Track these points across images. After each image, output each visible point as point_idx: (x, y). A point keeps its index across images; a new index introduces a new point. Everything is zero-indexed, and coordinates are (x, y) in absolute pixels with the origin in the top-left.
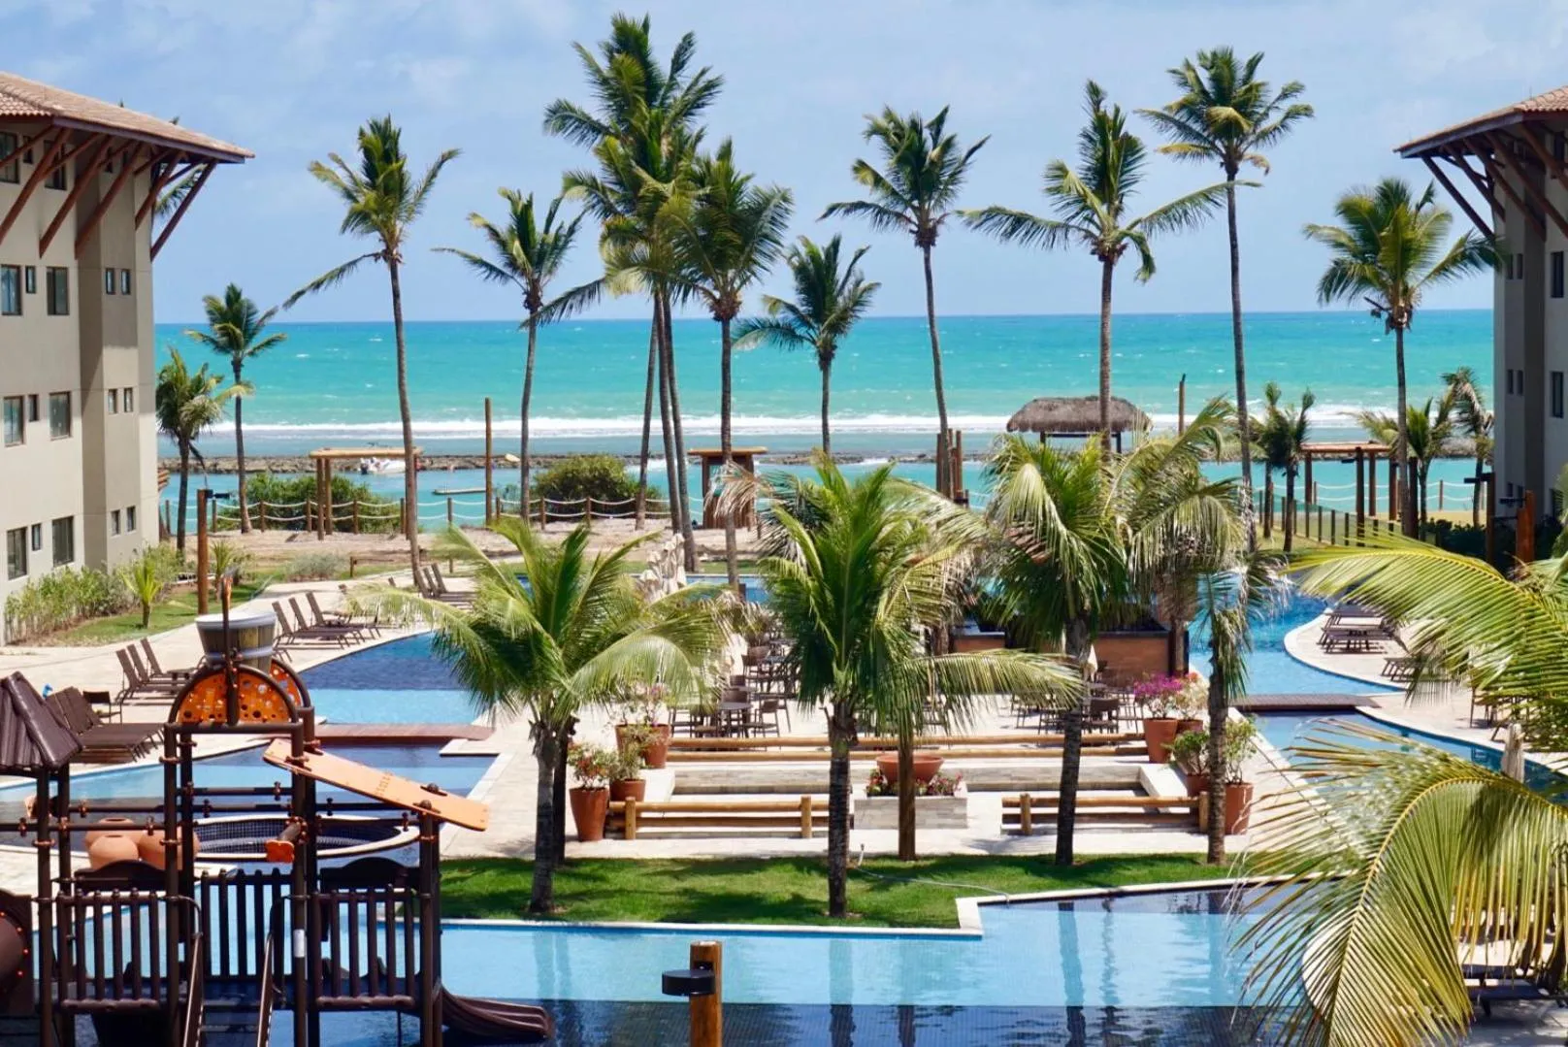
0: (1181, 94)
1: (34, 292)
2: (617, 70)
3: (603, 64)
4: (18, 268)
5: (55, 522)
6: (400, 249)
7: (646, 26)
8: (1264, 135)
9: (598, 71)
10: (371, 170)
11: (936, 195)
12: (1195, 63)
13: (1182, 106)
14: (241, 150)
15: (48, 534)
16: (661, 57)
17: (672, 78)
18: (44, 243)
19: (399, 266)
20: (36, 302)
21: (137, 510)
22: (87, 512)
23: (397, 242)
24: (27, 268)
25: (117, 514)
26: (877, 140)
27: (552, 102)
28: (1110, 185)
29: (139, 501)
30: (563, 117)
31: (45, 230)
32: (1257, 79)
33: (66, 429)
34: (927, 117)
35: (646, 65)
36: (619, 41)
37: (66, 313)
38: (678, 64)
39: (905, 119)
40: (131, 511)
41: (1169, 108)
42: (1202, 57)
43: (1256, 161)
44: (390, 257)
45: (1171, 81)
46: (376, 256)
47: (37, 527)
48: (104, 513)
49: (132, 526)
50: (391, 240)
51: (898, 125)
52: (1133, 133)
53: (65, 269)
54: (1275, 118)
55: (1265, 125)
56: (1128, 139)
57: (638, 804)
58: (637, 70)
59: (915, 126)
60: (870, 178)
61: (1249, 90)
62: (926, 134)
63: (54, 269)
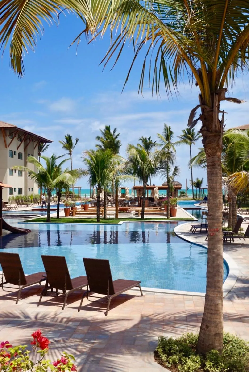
0: (183, 134)
1: (16, 155)
2: (106, 133)
3: (104, 131)
4: (13, 151)
5: (19, 188)
6: (72, 153)
7: (110, 126)
8: (195, 140)
9: (103, 133)
10: (67, 142)
11: (149, 149)
12: (185, 130)
13: (183, 136)
14: (51, 141)
15: (17, 190)
16: (112, 131)
17: (113, 134)
18: (18, 148)
19: (72, 155)
20: (16, 157)
21: (33, 189)
22: (25, 188)
23: (71, 152)
24: (15, 152)
25: (29, 188)
26: (141, 141)
27: (97, 136)
28: (169, 138)
29: (34, 187)
30: (98, 138)
31: (18, 146)
32: (194, 132)
33: (21, 176)
34: (148, 137)
35: (110, 132)
36: (106, 129)
37: (22, 159)
38: (114, 132)
39: (144, 138)
40: (32, 188)
41: (181, 136)
42: (186, 129)
43: (193, 143)
44: (70, 154)
45: (182, 132)
46: (68, 154)
47: (15, 188)
48: (27, 188)
49: (32, 191)
50: (70, 152)
51: (144, 139)
52: (172, 130)
53: (22, 153)
54: (196, 138)
55: (195, 139)
56: (171, 131)
57: (75, 211)
58: (109, 132)
59: (146, 139)
60: (140, 146)
61: (193, 133)
62: (148, 140)
63: (20, 153)
